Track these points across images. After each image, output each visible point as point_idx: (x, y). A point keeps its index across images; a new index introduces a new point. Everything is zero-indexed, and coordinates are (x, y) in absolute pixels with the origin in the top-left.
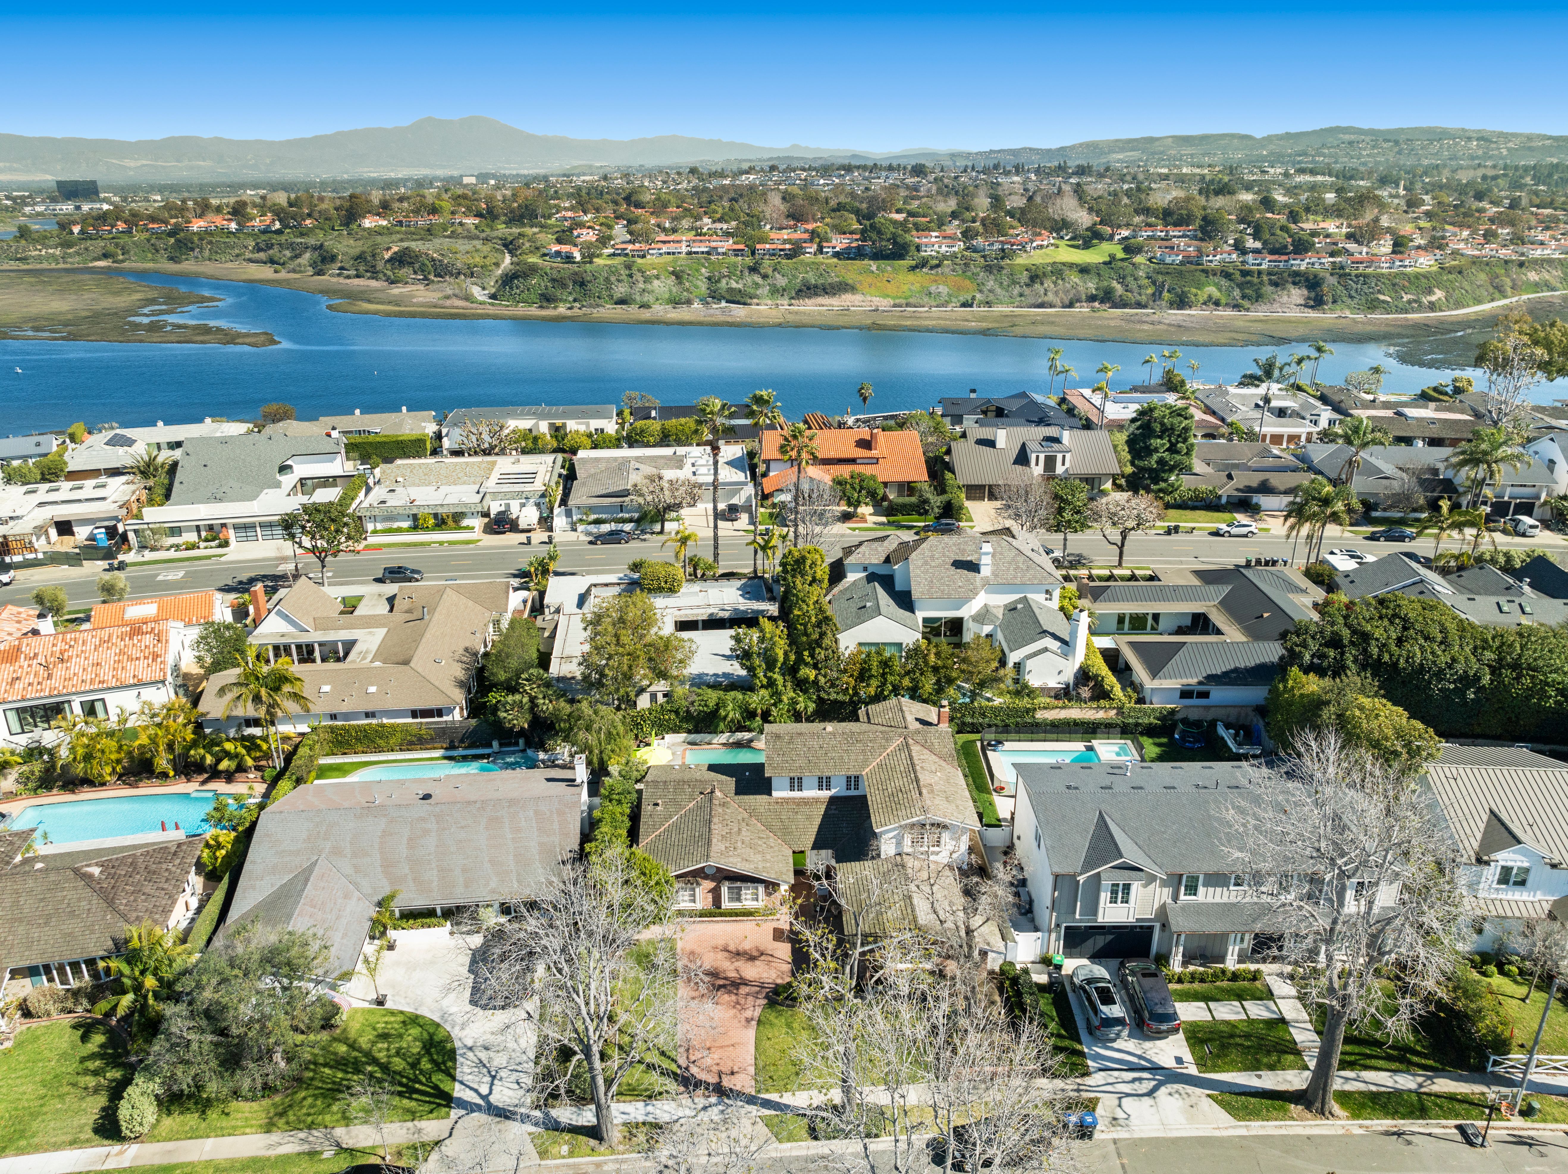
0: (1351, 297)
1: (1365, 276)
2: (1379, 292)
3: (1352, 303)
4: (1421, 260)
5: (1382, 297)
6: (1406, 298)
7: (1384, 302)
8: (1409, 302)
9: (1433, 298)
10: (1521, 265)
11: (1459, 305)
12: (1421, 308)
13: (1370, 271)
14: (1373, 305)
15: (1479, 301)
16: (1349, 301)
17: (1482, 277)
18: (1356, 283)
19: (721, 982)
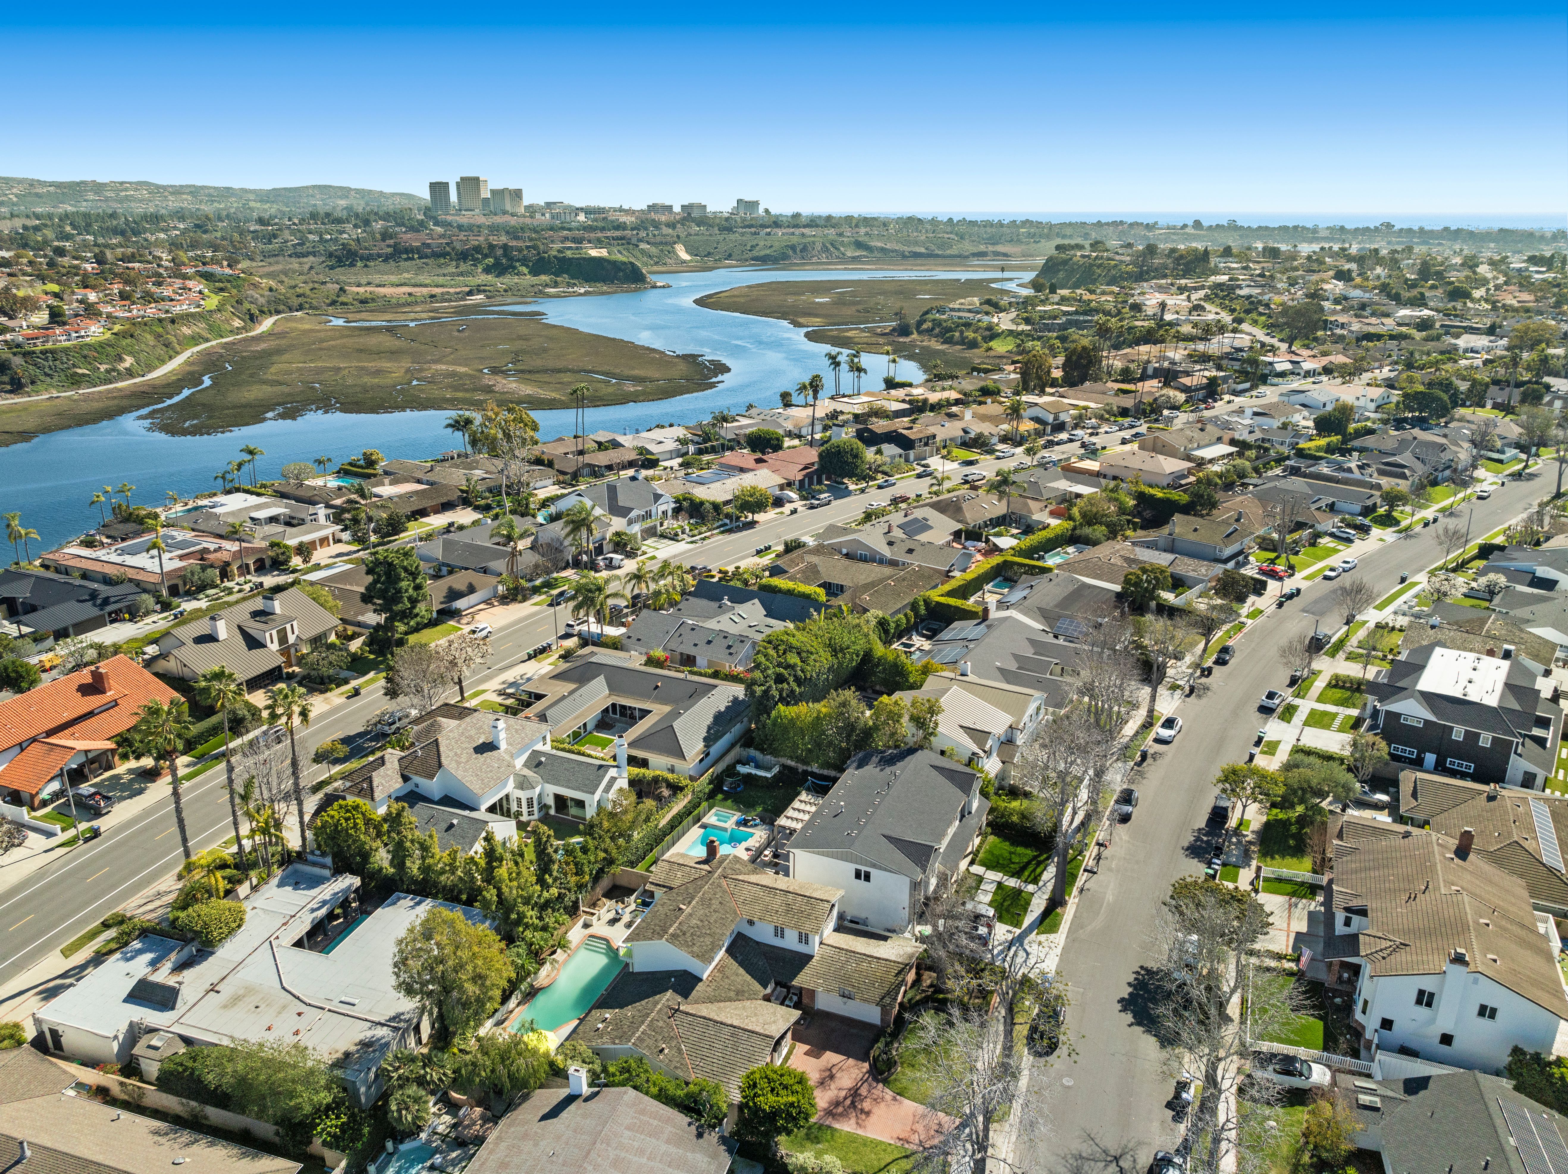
0: (47, 375)
1: (52, 352)
2: (74, 366)
3: (54, 382)
4: (93, 329)
5: (80, 371)
6: (103, 368)
7: (84, 375)
8: (108, 371)
9: (127, 365)
10: (173, 321)
11: (151, 368)
12: (121, 377)
13: (49, 346)
14: (76, 381)
15: (163, 362)
16: (48, 379)
17: (150, 339)
18: (46, 359)
19: (848, 1102)
